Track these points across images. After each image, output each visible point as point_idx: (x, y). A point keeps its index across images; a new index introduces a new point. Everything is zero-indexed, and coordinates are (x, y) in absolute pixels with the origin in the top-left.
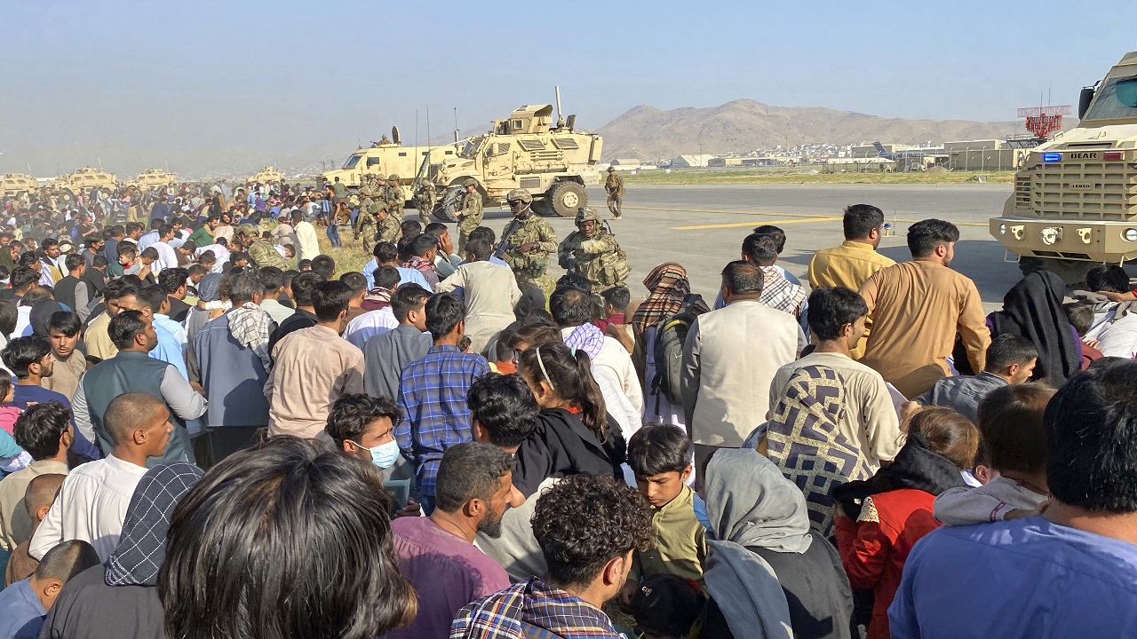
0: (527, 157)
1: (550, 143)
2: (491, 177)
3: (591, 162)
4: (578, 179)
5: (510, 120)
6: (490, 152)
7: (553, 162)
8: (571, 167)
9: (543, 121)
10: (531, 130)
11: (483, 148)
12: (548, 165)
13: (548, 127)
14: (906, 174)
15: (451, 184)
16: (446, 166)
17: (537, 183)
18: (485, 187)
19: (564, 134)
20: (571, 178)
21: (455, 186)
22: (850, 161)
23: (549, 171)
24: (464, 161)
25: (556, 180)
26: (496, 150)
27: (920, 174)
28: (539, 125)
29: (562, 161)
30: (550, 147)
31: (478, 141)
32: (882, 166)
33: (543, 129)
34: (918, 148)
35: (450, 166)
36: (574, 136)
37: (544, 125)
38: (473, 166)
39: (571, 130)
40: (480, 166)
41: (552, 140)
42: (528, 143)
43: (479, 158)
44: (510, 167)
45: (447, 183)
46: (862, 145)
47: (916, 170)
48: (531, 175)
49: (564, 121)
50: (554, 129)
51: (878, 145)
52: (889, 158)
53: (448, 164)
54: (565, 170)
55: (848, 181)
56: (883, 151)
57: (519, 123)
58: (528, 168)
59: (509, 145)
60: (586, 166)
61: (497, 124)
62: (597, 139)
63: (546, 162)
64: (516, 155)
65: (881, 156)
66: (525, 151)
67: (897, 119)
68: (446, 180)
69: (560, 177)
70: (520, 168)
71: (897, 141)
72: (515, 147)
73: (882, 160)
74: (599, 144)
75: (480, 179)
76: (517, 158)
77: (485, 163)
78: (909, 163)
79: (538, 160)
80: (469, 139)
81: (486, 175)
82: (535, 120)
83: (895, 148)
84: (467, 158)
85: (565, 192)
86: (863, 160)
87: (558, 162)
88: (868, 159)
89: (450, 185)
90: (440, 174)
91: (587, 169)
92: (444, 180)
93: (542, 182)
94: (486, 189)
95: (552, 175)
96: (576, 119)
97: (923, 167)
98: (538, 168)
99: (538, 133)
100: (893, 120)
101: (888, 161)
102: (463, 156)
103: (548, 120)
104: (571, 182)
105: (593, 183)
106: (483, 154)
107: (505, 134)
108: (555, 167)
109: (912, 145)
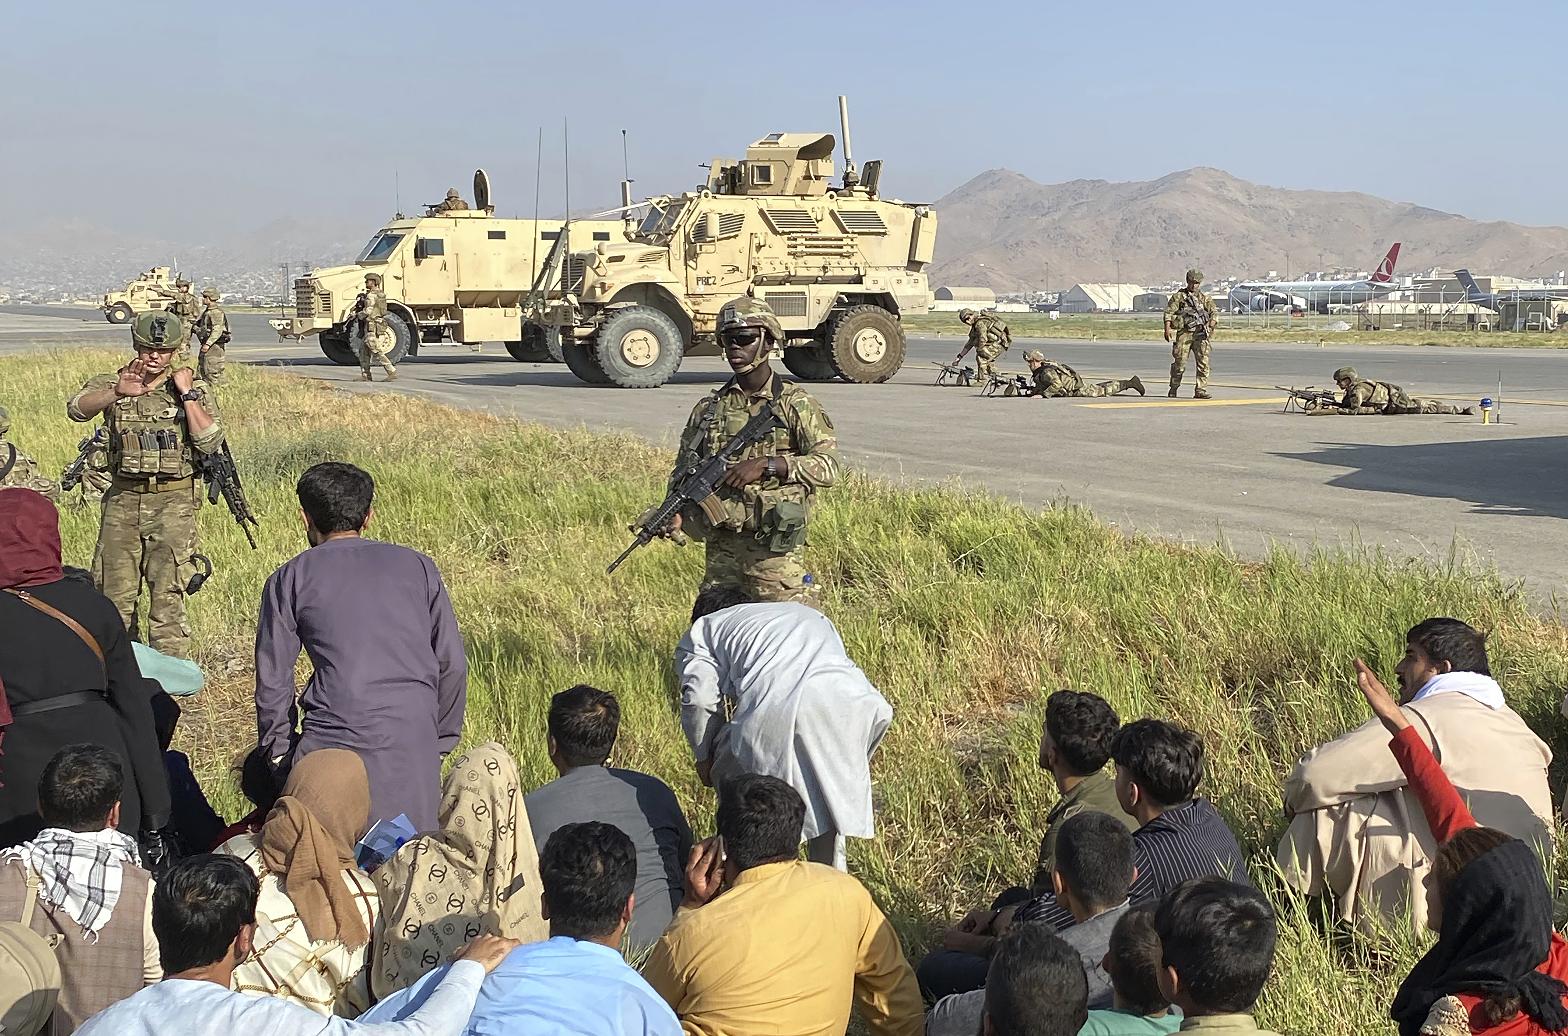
0: (778, 246)
1: (828, 218)
2: (701, 289)
3: (913, 265)
4: (885, 301)
5: (744, 163)
6: (701, 232)
7: (834, 260)
8: (871, 273)
9: (816, 168)
10: (790, 190)
11: (686, 222)
12: (825, 268)
13: (823, 185)
14: (1516, 336)
15: (615, 299)
16: (604, 258)
17: (799, 305)
18: (688, 308)
19: (858, 202)
20: (871, 299)
21: (622, 305)
22: (1412, 309)
23: (827, 281)
24: (643, 249)
25: (840, 302)
26: (714, 229)
27: (1545, 335)
28: (807, 177)
29: (854, 260)
30: (828, 229)
31: (675, 207)
32: (1471, 317)
33: (815, 187)
34: (1540, 286)
35: (612, 260)
36: (878, 206)
37: (818, 178)
38: (663, 262)
39: (871, 194)
40: (678, 263)
41: (832, 213)
42: (785, 217)
43: (678, 242)
44: (743, 267)
45: (606, 298)
46: (1434, 276)
47: (1535, 329)
48: (788, 288)
49: (858, 172)
50: (836, 190)
51: (1463, 276)
52: (1485, 304)
53: (608, 254)
54: (858, 280)
55: (1408, 341)
56: (1474, 289)
57: (765, 173)
58: (781, 272)
59: (742, 217)
60: (902, 273)
61: (717, 174)
62: (926, 215)
63: (820, 261)
64: (756, 241)
65: (1471, 300)
66: (775, 232)
67: (1499, 224)
68: (604, 291)
69: (848, 295)
70: (766, 270)
71: (1498, 272)
72: (754, 224)
73: (1471, 309)
74: (929, 227)
75: (678, 291)
76: (759, 247)
77: (691, 255)
78: (1524, 315)
79: (802, 254)
80: (654, 201)
81: (692, 282)
82: (800, 166)
83: (1499, 284)
84: (649, 243)
85: (859, 328)
86: (1436, 308)
87: (845, 262)
88: (1445, 307)
89: (612, 302)
90: (590, 277)
91: (905, 279)
92: (598, 291)
93: (811, 304)
94: (691, 314)
95: (831, 291)
96: (882, 169)
97: (1549, 321)
98: (802, 272)
99: (803, 196)
100: (1492, 225)
101: (1483, 310)
102: (640, 238)
103: (824, 167)
104: (871, 307)
105: (917, 312)
106: (687, 236)
107: (733, 194)
108: (838, 272)
109: (1530, 279)
